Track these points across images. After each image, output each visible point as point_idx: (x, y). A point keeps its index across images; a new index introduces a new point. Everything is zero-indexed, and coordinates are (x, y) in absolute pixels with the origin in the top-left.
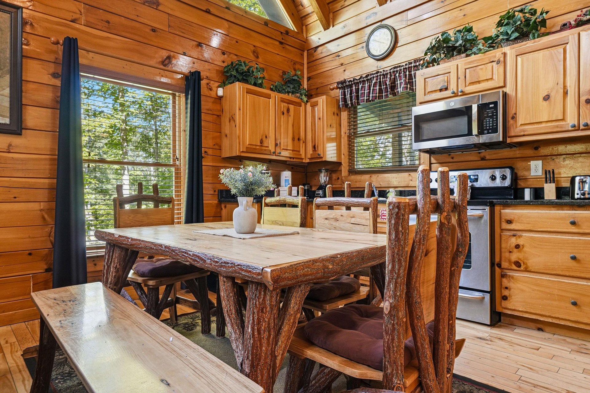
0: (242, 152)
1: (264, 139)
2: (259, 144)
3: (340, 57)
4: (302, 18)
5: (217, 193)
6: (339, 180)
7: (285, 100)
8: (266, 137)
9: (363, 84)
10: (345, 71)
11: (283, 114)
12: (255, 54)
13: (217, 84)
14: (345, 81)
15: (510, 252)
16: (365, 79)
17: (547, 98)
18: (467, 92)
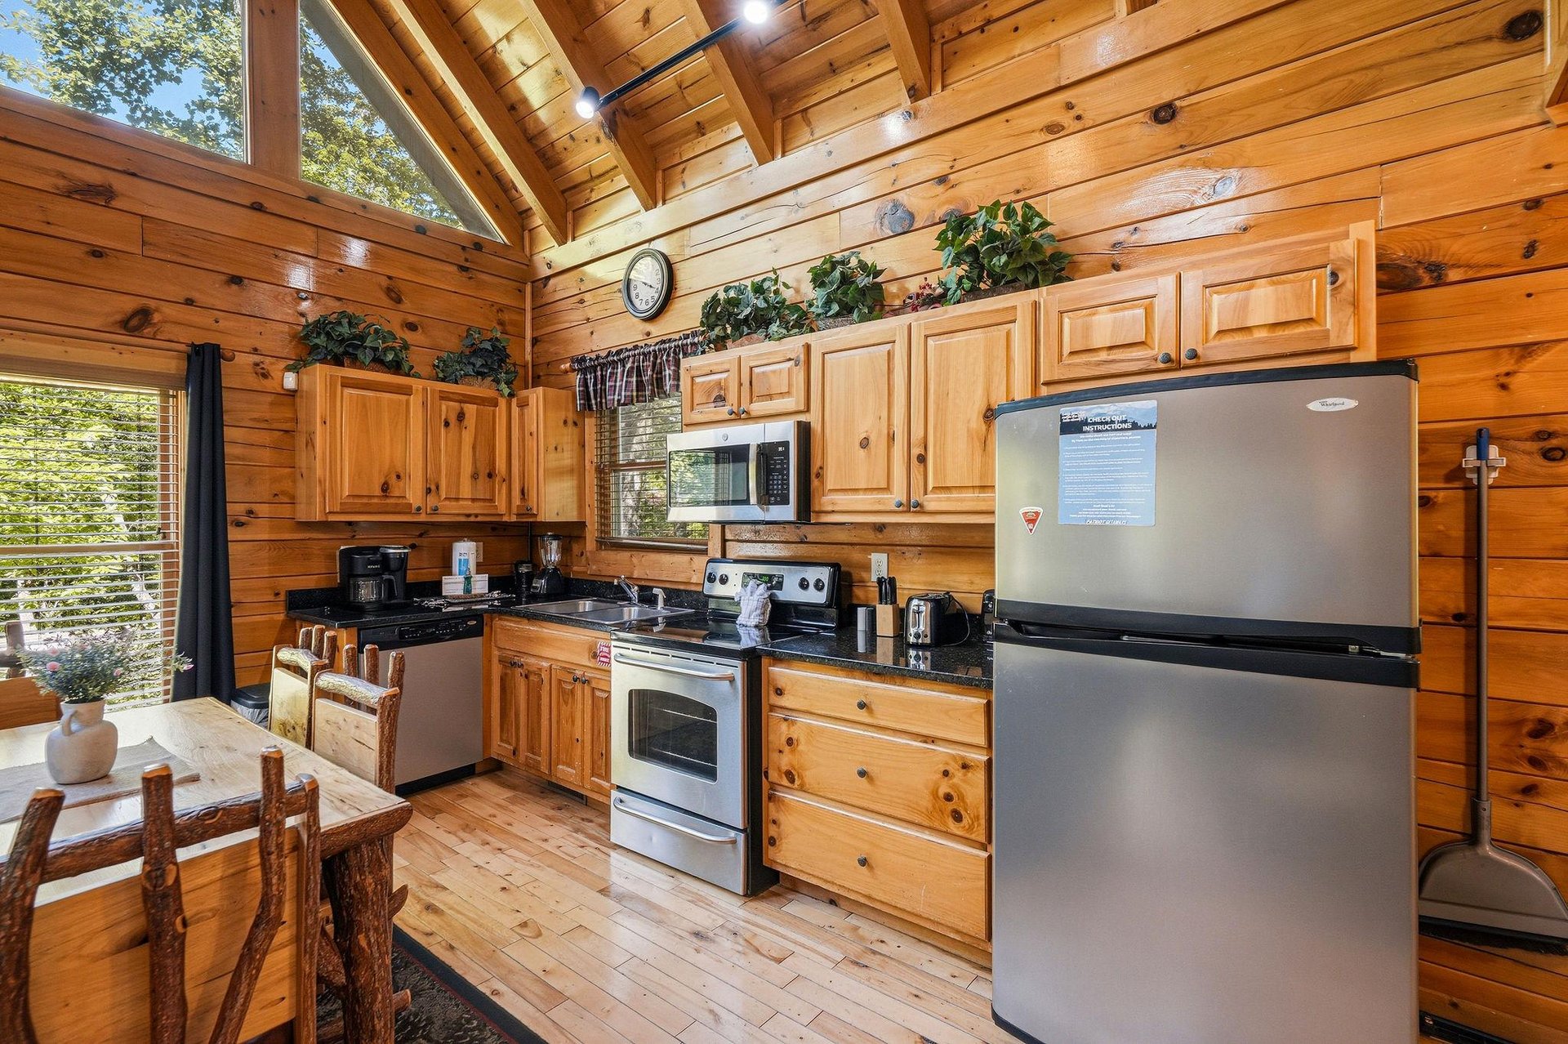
0: (330, 513)
1: (393, 480)
2: (378, 492)
3: (585, 304)
4: (521, 213)
5: (282, 597)
6: (584, 558)
7: (451, 395)
8: (398, 477)
9: (613, 368)
10: (592, 333)
11: (447, 424)
12: (393, 295)
13: (283, 364)
14: (583, 359)
15: (780, 751)
16: (615, 358)
17: (865, 443)
18: (753, 414)
